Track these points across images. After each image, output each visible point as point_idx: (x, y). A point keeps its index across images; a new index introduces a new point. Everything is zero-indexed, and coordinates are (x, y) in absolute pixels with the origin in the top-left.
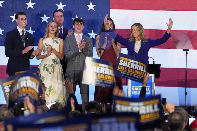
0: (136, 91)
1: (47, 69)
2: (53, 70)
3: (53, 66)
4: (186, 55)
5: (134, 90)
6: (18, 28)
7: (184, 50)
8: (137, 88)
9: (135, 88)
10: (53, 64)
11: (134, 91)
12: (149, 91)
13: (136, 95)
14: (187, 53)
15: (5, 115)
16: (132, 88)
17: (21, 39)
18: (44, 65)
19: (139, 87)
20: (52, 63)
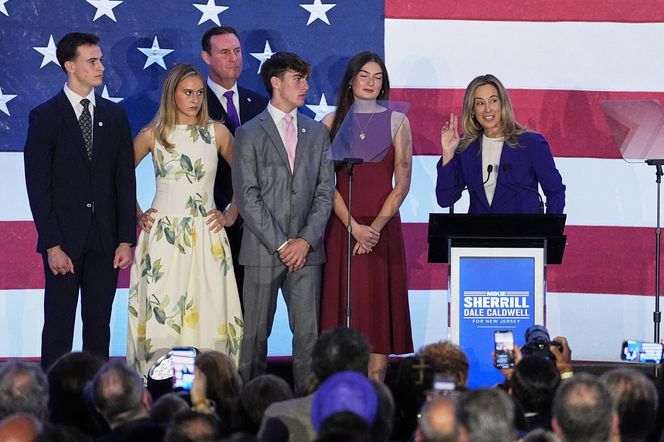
0: (478, 309)
1: (171, 235)
2: (190, 237)
3: (190, 223)
4: (658, 181)
5: (470, 306)
6: (68, 92)
7: (650, 162)
8: (480, 299)
9: (475, 299)
10: (191, 216)
11: (470, 309)
12: (524, 309)
13: (480, 324)
14: (659, 174)
15: (18, 393)
16: (466, 300)
17: (81, 131)
18: (160, 222)
19: (489, 293)
20: (187, 213)
